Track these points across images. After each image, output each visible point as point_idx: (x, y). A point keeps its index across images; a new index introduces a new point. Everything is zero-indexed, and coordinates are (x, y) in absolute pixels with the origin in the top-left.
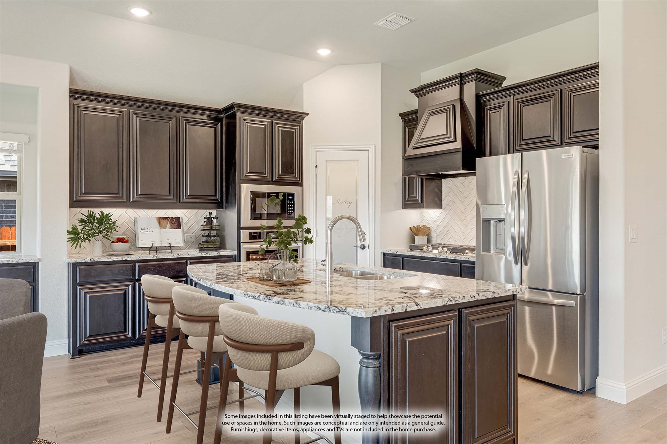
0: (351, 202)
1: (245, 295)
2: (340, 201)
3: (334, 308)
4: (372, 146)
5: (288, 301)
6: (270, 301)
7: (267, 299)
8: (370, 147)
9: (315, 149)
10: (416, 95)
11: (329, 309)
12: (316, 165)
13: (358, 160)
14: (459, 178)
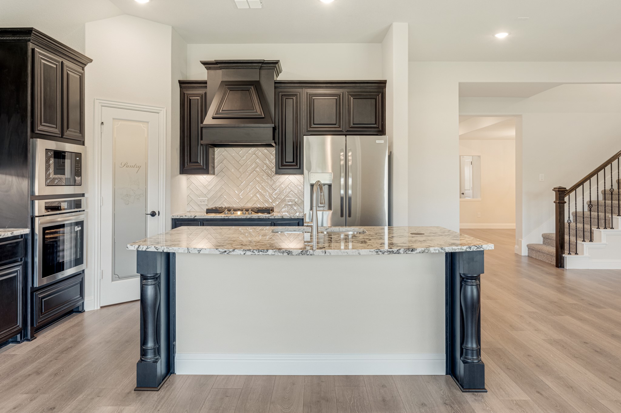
0: (139, 167)
1: (377, 252)
2: (128, 165)
3: (474, 247)
4: (163, 109)
5: (433, 249)
6: (413, 252)
7: (409, 251)
8: (161, 110)
9: (100, 103)
10: (206, 67)
11: (470, 248)
12: (102, 123)
13: (148, 122)
14: (233, 148)
